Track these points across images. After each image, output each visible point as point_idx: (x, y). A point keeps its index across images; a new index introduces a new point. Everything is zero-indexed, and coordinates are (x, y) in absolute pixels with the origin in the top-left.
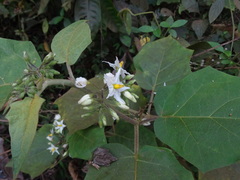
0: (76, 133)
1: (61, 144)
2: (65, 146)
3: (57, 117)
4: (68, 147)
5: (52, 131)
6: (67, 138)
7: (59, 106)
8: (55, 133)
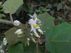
0: (11, 45)
1: (5, 49)
2: (7, 50)
3: (5, 39)
4: (8, 50)
5: (2, 44)
6: (8, 47)
7: (6, 35)
8: (3, 45)
